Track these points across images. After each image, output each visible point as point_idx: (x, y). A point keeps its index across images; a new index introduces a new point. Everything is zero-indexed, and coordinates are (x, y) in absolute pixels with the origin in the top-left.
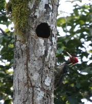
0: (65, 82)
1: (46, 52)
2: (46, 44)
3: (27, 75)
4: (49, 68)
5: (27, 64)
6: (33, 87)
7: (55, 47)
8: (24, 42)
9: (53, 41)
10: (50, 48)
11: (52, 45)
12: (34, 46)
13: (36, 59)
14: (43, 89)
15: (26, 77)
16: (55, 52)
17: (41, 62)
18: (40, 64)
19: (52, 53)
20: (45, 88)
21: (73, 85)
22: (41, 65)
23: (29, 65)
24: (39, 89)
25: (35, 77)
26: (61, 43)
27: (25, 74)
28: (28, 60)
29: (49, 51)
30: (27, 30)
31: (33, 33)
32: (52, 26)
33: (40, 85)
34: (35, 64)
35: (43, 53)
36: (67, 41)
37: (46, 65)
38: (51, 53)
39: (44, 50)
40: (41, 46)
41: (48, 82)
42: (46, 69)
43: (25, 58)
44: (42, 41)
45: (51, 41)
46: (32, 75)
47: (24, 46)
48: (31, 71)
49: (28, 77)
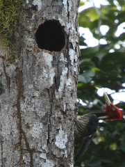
0: (98, 141)
1: (57, 80)
2: (56, 63)
3: (19, 127)
4: (64, 113)
5: (18, 105)
6: (32, 151)
7: (75, 70)
8: (12, 60)
9: (72, 58)
10: (65, 72)
11: (68, 64)
12: (32, 69)
13: (37, 94)
14: (51, 156)
15: (16, 131)
16: (75, 79)
17: (46, 99)
18: (44, 105)
19: (70, 81)
20: (56, 152)
21: (114, 147)
22: (48, 107)
23: (23, 106)
24: (43, 156)
25: (36, 130)
26: (88, 60)
27: (15, 126)
28: (21, 96)
29: (62, 78)
30: (17, 35)
31: (30, 41)
32: (69, 27)
33: (45, 147)
34: (34, 105)
35: (52, 82)
36: (101, 56)
37: (58, 107)
38: (68, 83)
39: (52, 76)
40: (47, 67)
41: (61, 141)
42: (57, 114)
43: (14, 93)
44: (48, 57)
45: (67, 56)
46: (28, 127)
47: (12, 67)
48: (28, 120)
49: (21, 131)
